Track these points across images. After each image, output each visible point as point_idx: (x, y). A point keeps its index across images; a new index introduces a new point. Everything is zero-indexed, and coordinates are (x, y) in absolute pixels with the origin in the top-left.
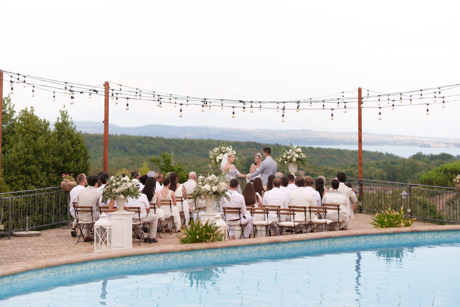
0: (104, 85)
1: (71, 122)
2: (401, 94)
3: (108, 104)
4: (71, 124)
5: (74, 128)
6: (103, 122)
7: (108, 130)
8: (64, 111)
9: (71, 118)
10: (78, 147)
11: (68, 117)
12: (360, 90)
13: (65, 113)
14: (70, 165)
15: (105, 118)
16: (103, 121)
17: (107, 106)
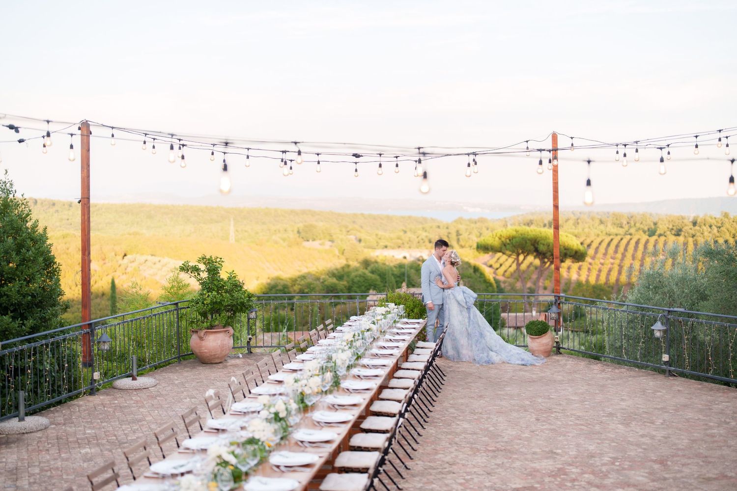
0: (79, 129)
1: (23, 202)
2: (696, 137)
3: (89, 166)
4: (23, 206)
5: (28, 215)
6: (79, 203)
7: (89, 218)
8: (7, 181)
9: (22, 195)
10: (30, 253)
11: (16, 192)
12: (555, 137)
13: (8, 185)
14: (11, 290)
15: (83, 193)
16: (78, 200)
17: (86, 170)
